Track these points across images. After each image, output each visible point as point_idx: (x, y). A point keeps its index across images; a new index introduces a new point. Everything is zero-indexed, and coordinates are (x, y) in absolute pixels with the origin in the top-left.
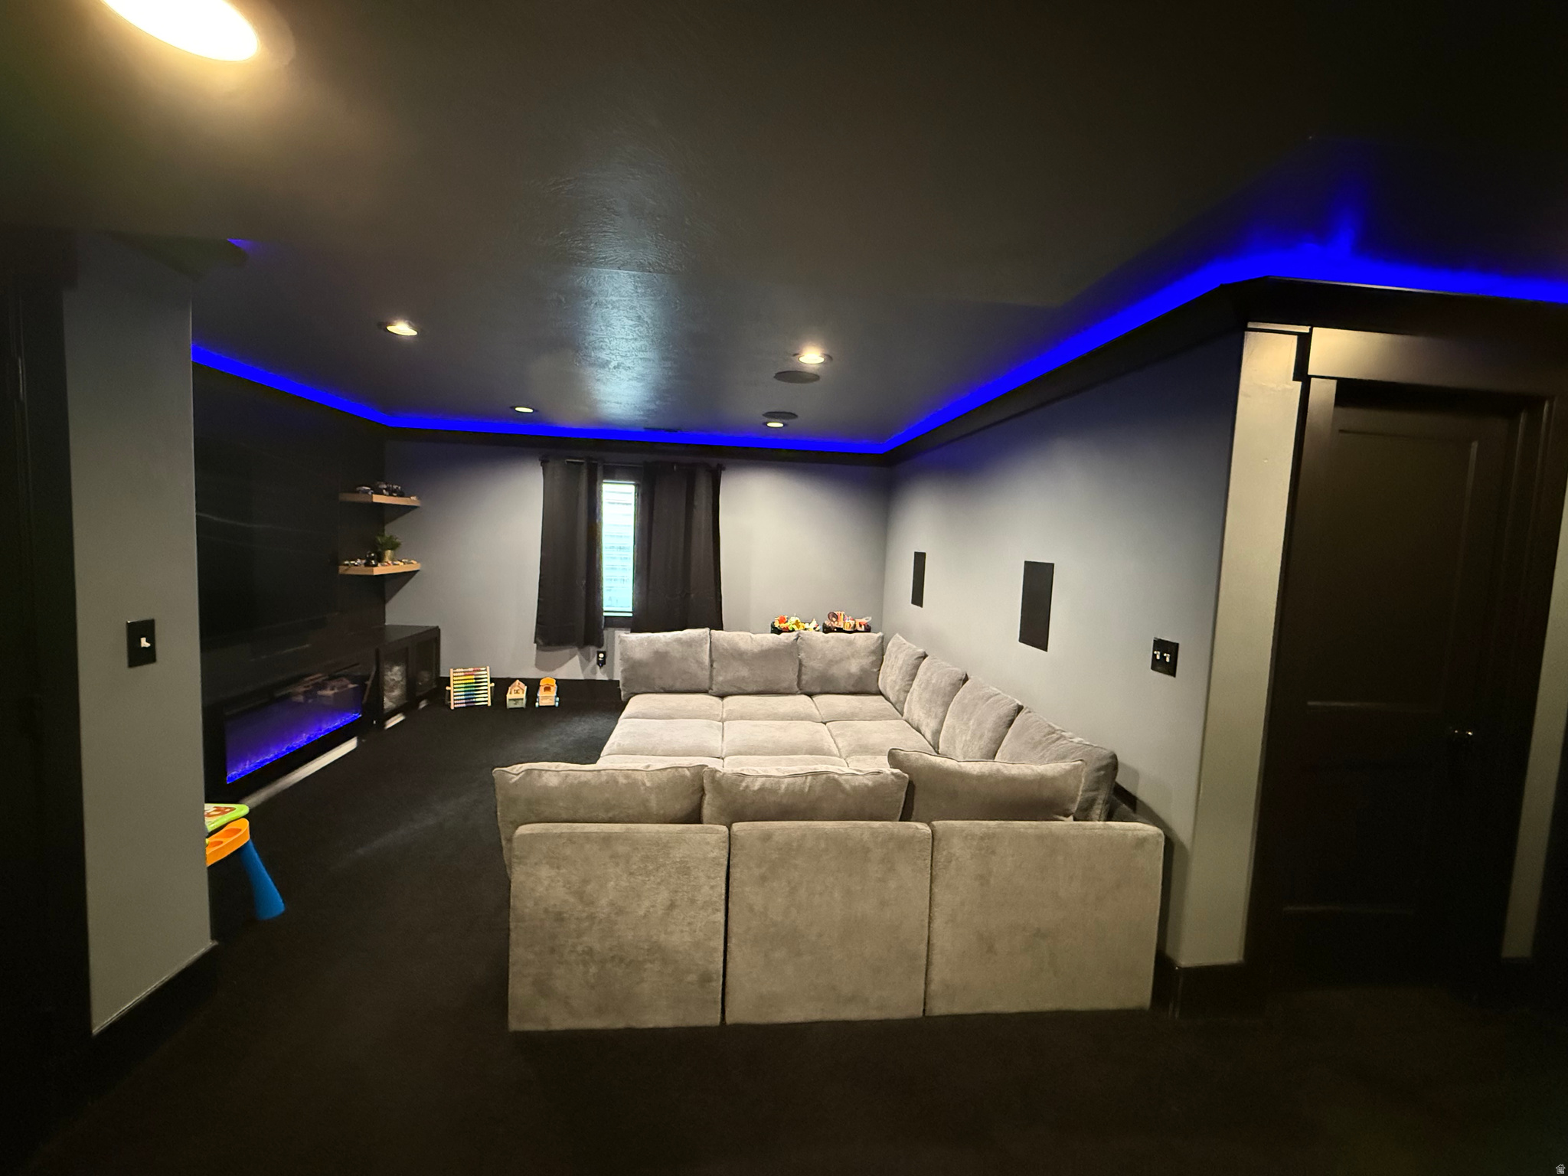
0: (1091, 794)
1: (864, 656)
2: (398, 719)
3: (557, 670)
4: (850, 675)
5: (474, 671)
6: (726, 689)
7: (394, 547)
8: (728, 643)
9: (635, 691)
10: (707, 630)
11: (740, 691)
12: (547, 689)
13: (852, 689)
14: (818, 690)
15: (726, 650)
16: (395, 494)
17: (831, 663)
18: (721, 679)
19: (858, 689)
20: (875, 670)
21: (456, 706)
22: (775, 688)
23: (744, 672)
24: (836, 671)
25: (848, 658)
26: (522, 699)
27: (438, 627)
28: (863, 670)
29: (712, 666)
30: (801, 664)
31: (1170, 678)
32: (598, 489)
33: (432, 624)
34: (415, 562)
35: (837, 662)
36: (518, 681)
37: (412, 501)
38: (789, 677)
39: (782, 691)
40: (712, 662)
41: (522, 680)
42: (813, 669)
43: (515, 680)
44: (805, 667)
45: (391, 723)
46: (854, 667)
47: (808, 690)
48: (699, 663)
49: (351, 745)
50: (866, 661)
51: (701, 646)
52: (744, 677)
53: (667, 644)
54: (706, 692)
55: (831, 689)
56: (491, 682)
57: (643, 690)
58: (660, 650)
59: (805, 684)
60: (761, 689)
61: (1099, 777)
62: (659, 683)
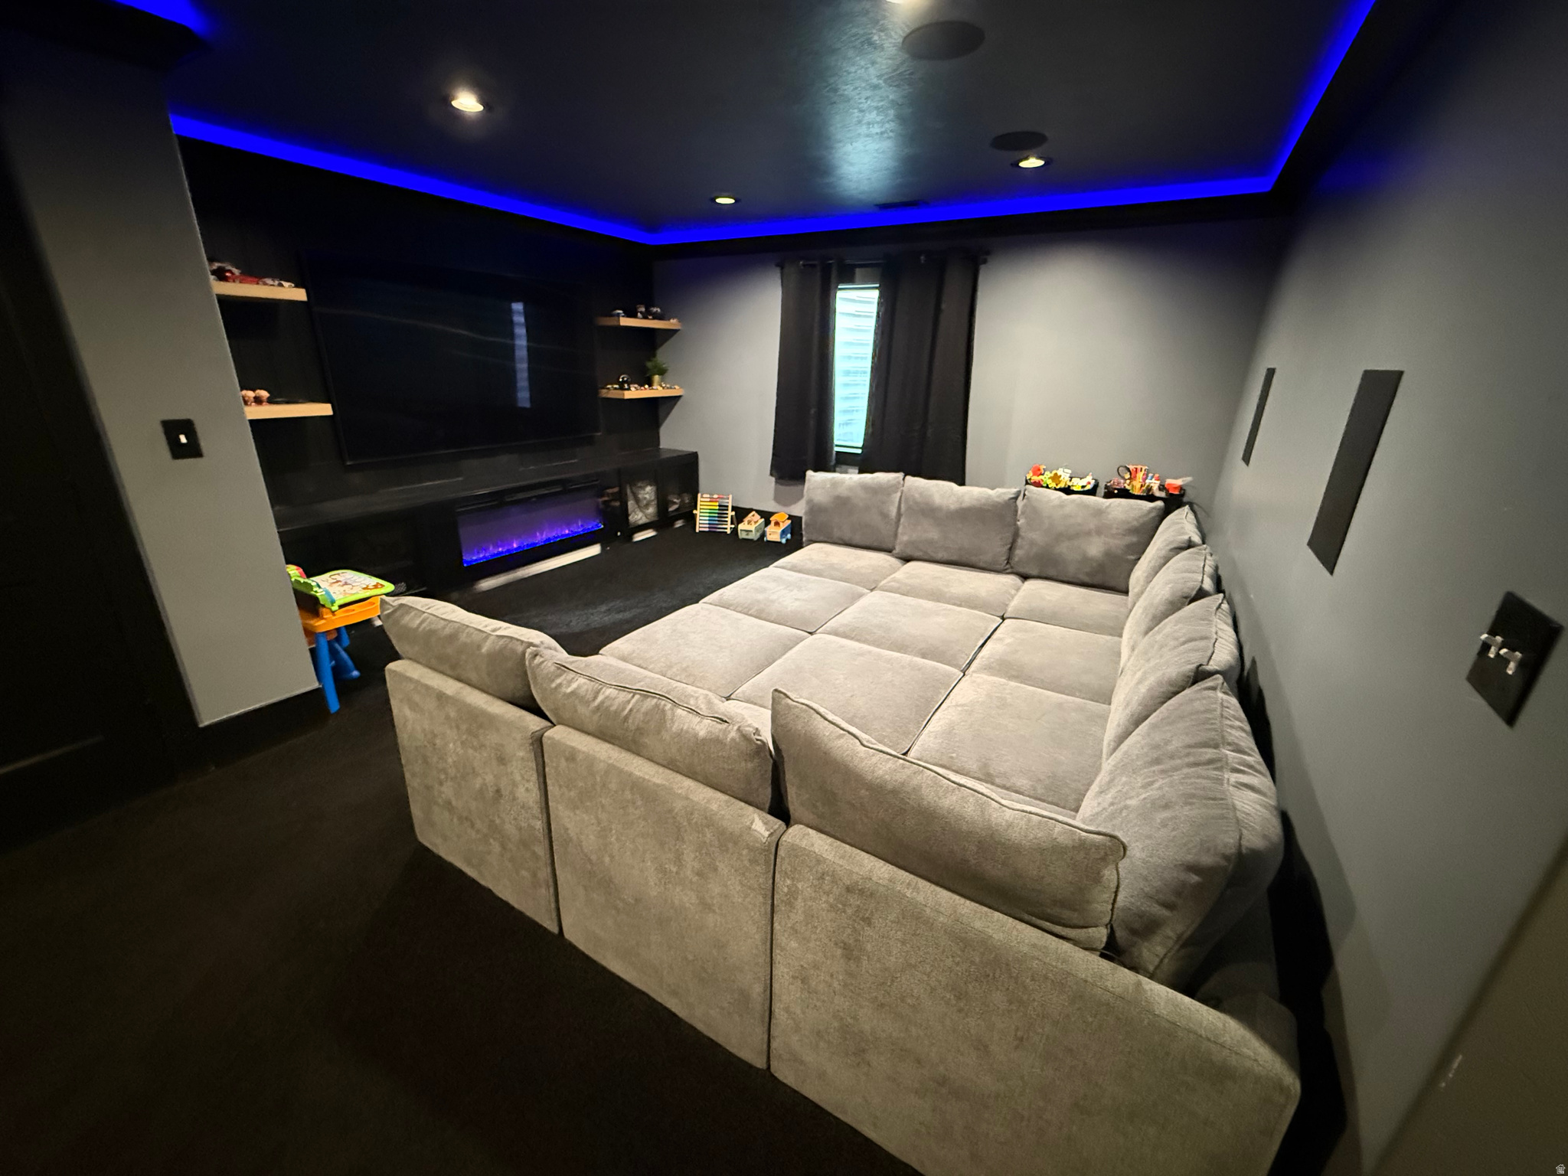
0: (1157, 910)
1: (1118, 534)
2: (649, 533)
3: (793, 506)
4: (1086, 559)
5: (718, 498)
6: (909, 552)
7: (662, 372)
8: (921, 494)
9: (814, 538)
10: (900, 475)
11: (926, 557)
12: (777, 524)
13: (1087, 579)
14: (1035, 572)
15: (916, 503)
16: (650, 317)
17: (1060, 537)
18: (905, 538)
19: (1096, 581)
20: (1133, 557)
21: (701, 529)
22: (974, 559)
23: (933, 534)
24: (1063, 549)
25: (1089, 533)
26: (751, 531)
27: (696, 453)
28: (1108, 554)
29: (899, 520)
30: (1016, 535)
31: (1500, 724)
32: (832, 295)
33: (692, 449)
34: (677, 387)
35: (1070, 538)
36: (754, 513)
37: (672, 324)
38: (996, 548)
39: (981, 564)
40: (899, 515)
41: (759, 512)
42: (1032, 543)
43: (750, 510)
44: (1023, 538)
45: (639, 537)
46: (1095, 548)
47: (1021, 570)
48: (885, 516)
49: (594, 550)
50: (1118, 543)
51: (889, 495)
52: (933, 539)
53: (851, 489)
54: (888, 551)
55: (1052, 572)
56: (732, 510)
57: (821, 538)
58: (841, 495)
59: (1018, 562)
60: (954, 558)
61: (1184, 884)
62: (837, 533)
